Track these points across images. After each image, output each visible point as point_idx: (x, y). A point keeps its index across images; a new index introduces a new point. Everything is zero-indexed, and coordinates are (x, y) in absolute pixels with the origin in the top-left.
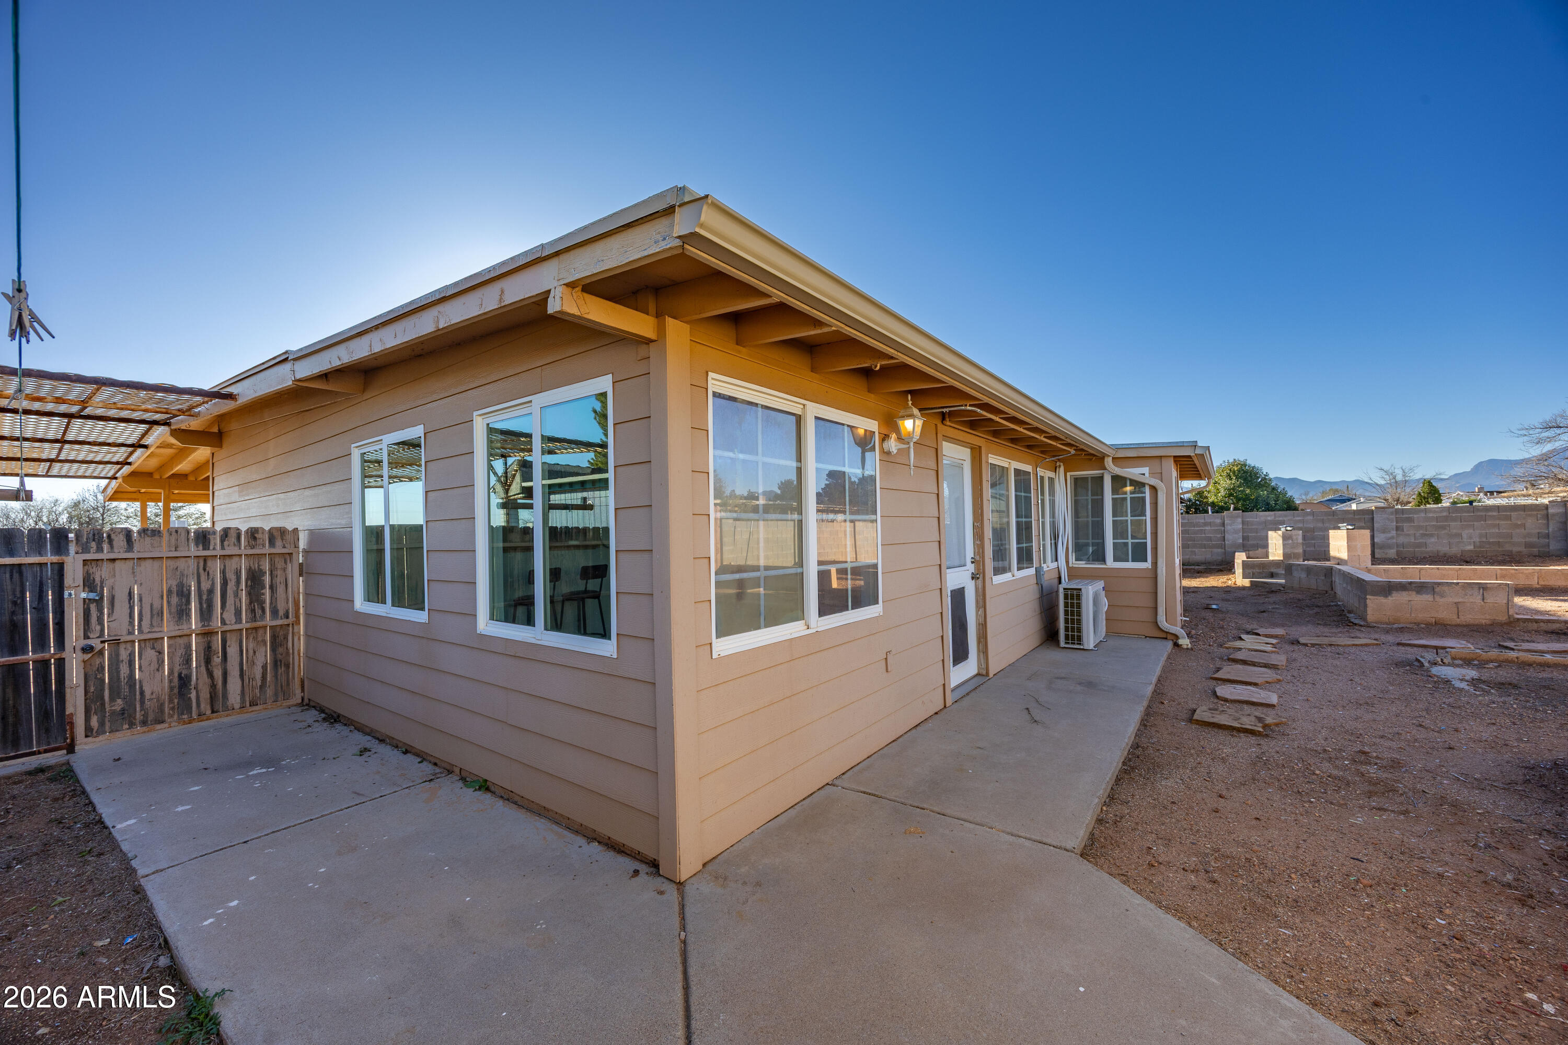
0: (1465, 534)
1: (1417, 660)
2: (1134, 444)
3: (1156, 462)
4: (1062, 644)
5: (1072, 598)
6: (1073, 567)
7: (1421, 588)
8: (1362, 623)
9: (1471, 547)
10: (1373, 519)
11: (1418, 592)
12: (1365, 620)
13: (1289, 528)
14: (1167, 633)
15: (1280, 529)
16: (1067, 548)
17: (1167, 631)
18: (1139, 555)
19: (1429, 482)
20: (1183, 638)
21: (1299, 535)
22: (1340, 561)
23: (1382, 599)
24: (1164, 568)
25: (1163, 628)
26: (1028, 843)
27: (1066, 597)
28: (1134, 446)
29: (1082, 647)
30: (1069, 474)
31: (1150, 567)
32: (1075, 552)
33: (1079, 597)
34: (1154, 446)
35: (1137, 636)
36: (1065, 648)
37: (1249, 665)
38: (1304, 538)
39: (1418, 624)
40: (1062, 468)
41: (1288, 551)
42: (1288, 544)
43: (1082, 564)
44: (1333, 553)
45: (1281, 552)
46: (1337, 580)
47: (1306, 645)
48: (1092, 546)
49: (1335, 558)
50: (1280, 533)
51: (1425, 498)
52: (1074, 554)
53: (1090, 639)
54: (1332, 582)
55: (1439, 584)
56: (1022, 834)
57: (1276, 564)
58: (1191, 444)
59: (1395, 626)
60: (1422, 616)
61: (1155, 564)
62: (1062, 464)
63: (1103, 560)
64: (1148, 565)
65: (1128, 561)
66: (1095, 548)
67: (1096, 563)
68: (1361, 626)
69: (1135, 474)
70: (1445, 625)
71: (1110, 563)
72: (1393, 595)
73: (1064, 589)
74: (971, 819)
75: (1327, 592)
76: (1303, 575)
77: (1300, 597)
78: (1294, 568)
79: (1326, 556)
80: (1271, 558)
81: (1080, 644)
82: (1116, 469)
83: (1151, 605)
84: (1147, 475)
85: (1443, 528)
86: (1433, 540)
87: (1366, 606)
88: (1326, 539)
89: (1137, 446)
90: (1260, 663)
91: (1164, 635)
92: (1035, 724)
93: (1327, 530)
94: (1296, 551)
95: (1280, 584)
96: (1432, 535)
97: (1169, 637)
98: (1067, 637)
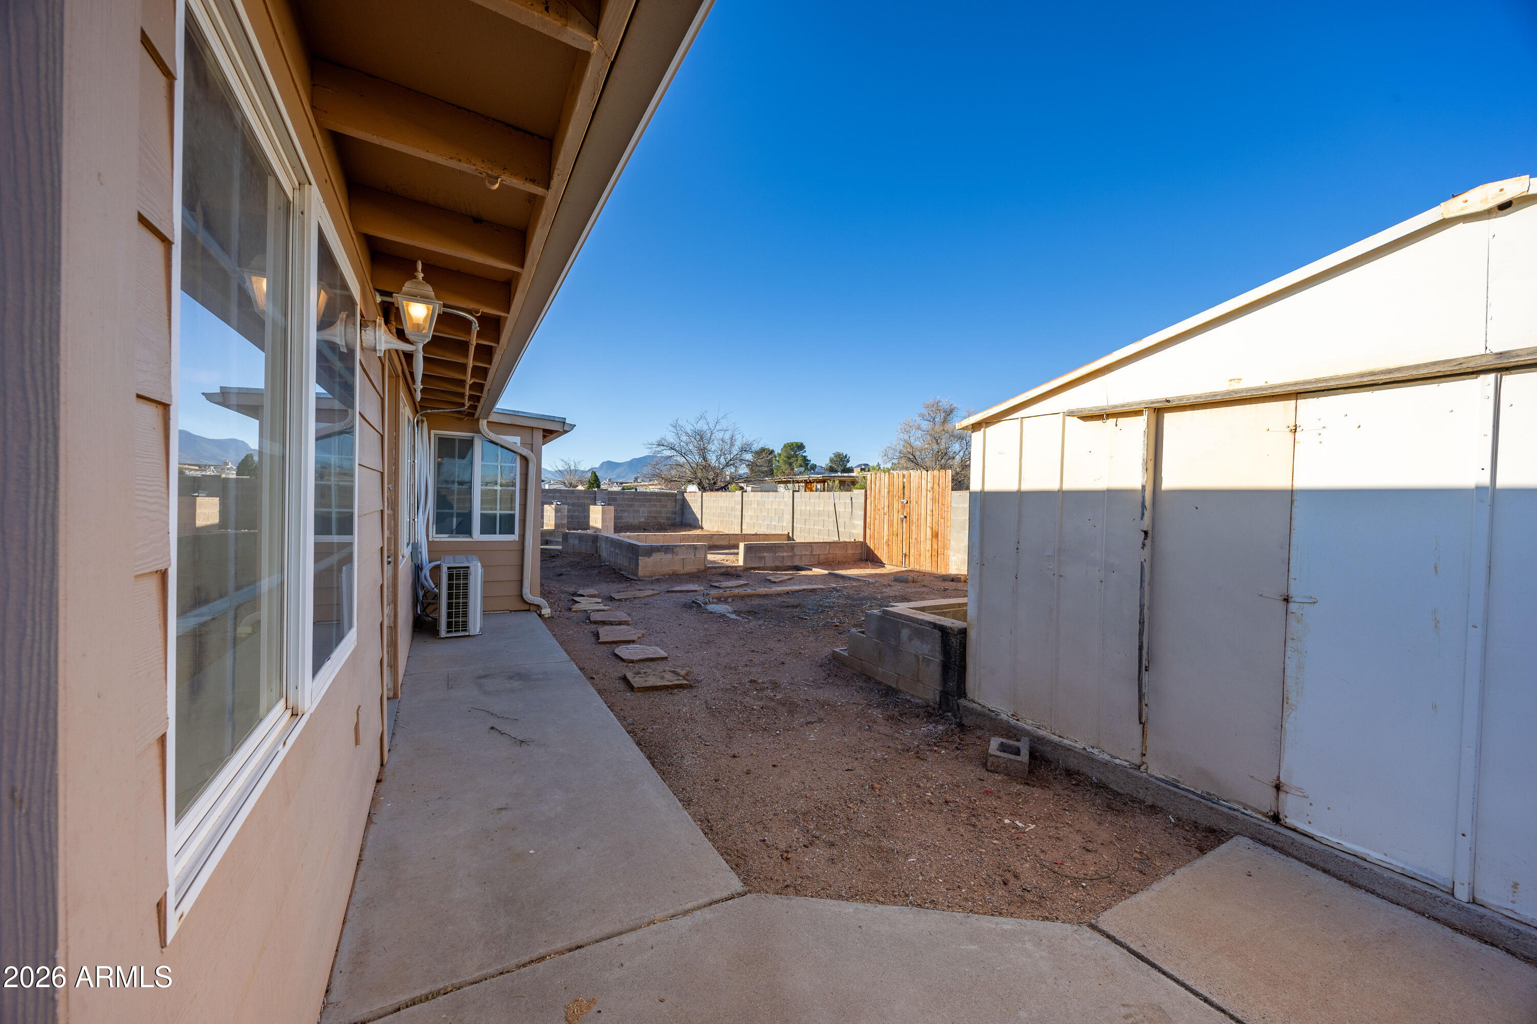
0: (642, 509)
1: (693, 602)
2: (509, 411)
3: (528, 433)
4: (443, 634)
5: (458, 578)
6: (433, 541)
7: (667, 549)
8: (635, 578)
9: (643, 520)
10: (595, 497)
11: (666, 553)
12: (637, 576)
13: (558, 503)
14: (530, 604)
15: (552, 504)
16: (428, 519)
17: (531, 602)
18: (507, 527)
19: (595, 473)
20: (545, 607)
21: (565, 508)
22: (597, 529)
23: (647, 559)
24: (531, 541)
25: (528, 601)
26: (707, 914)
27: (450, 577)
28: (509, 413)
29: (467, 634)
30: (433, 432)
31: (517, 540)
32: (436, 524)
33: (466, 576)
34: (529, 416)
35: (502, 612)
36: (447, 638)
37: (607, 624)
38: (569, 511)
39: (664, 576)
40: (425, 424)
41: (559, 522)
42: (558, 516)
43: (444, 538)
44: (592, 524)
45: (553, 522)
46: (603, 545)
47: (620, 600)
48: (457, 517)
49: (593, 528)
50: (553, 506)
51: (592, 484)
52: (435, 526)
53: (476, 622)
54: (597, 546)
55: (676, 546)
56: (689, 906)
57: (550, 532)
58: (561, 420)
59: (654, 578)
60: (667, 570)
61: (523, 536)
62: (425, 419)
63: (469, 533)
64: (515, 537)
65: (495, 533)
66: (461, 519)
67: (461, 535)
68: (635, 580)
69: (509, 442)
70: (677, 575)
71: (477, 535)
72: (653, 555)
73: (449, 568)
74: (618, 927)
75: (593, 555)
76: (576, 542)
77: (576, 559)
78: (569, 536)
79: (587, 526)
80: (545, 528)
81: (466, 630)
82: (491, 434)
83: (518, 578)
84: (519, 444)
85: (631, 506)
86: (626, 514)
87: (637, 565)
88: (587, 511)
89: (512, 413)
90: (615, 622)
91: (527, 607)
92: (524, 746)
93: (589, 505)
94: (563, 522)
95: (558, 550)
96: (625, 511)
97: (532, 608)
98: (449, 625)
